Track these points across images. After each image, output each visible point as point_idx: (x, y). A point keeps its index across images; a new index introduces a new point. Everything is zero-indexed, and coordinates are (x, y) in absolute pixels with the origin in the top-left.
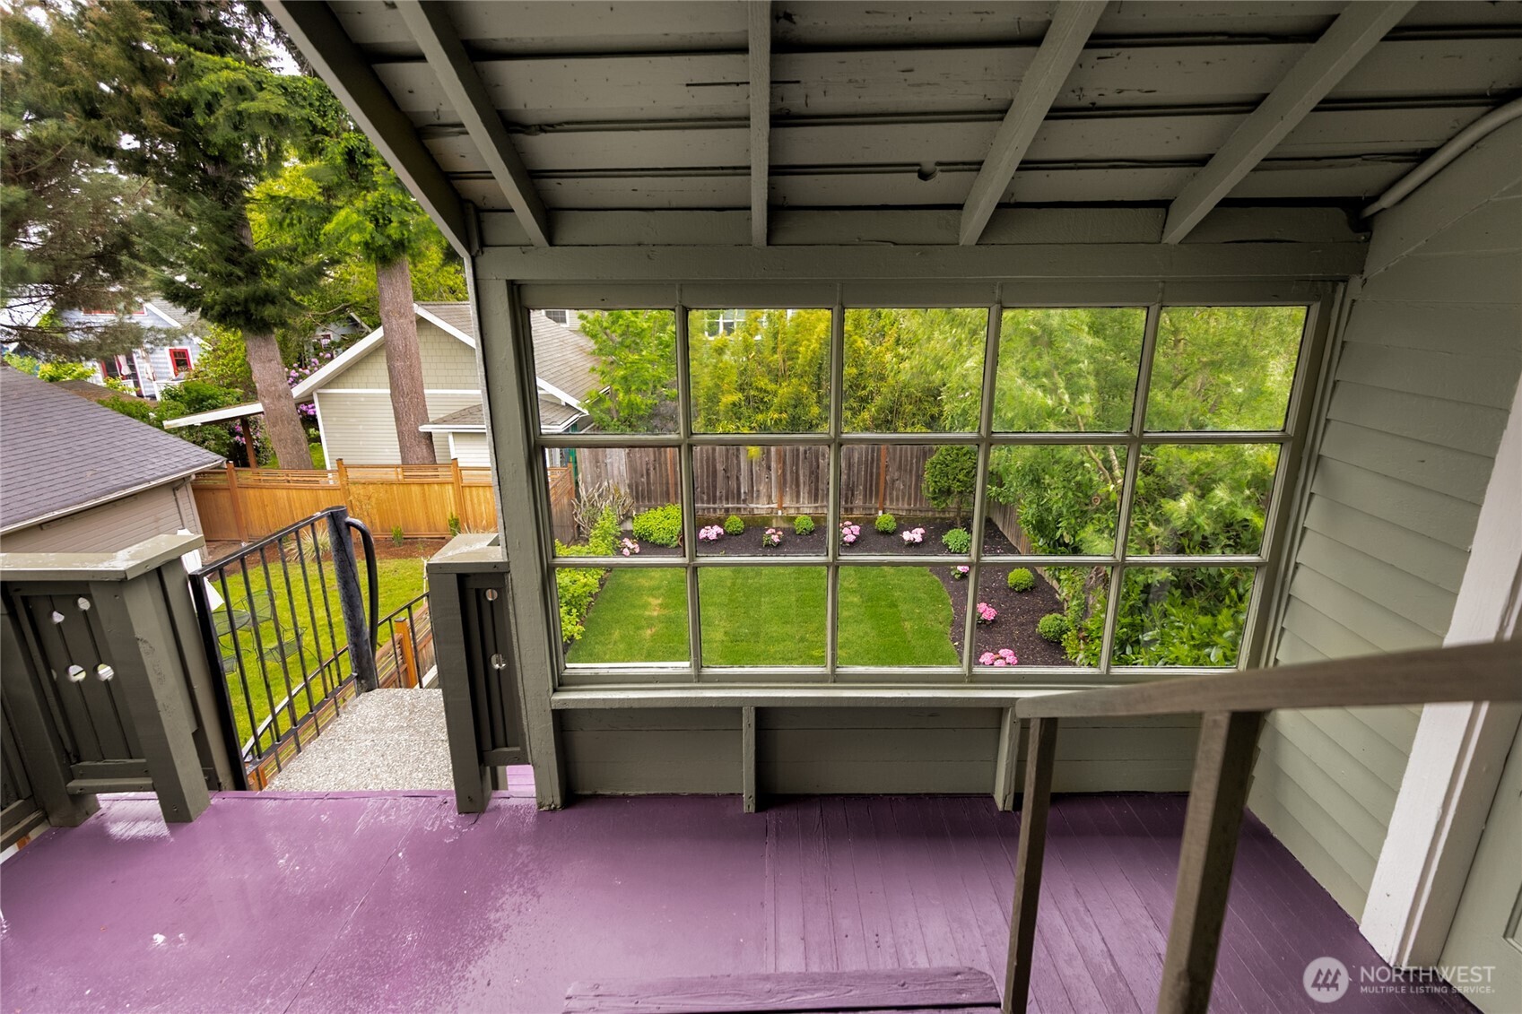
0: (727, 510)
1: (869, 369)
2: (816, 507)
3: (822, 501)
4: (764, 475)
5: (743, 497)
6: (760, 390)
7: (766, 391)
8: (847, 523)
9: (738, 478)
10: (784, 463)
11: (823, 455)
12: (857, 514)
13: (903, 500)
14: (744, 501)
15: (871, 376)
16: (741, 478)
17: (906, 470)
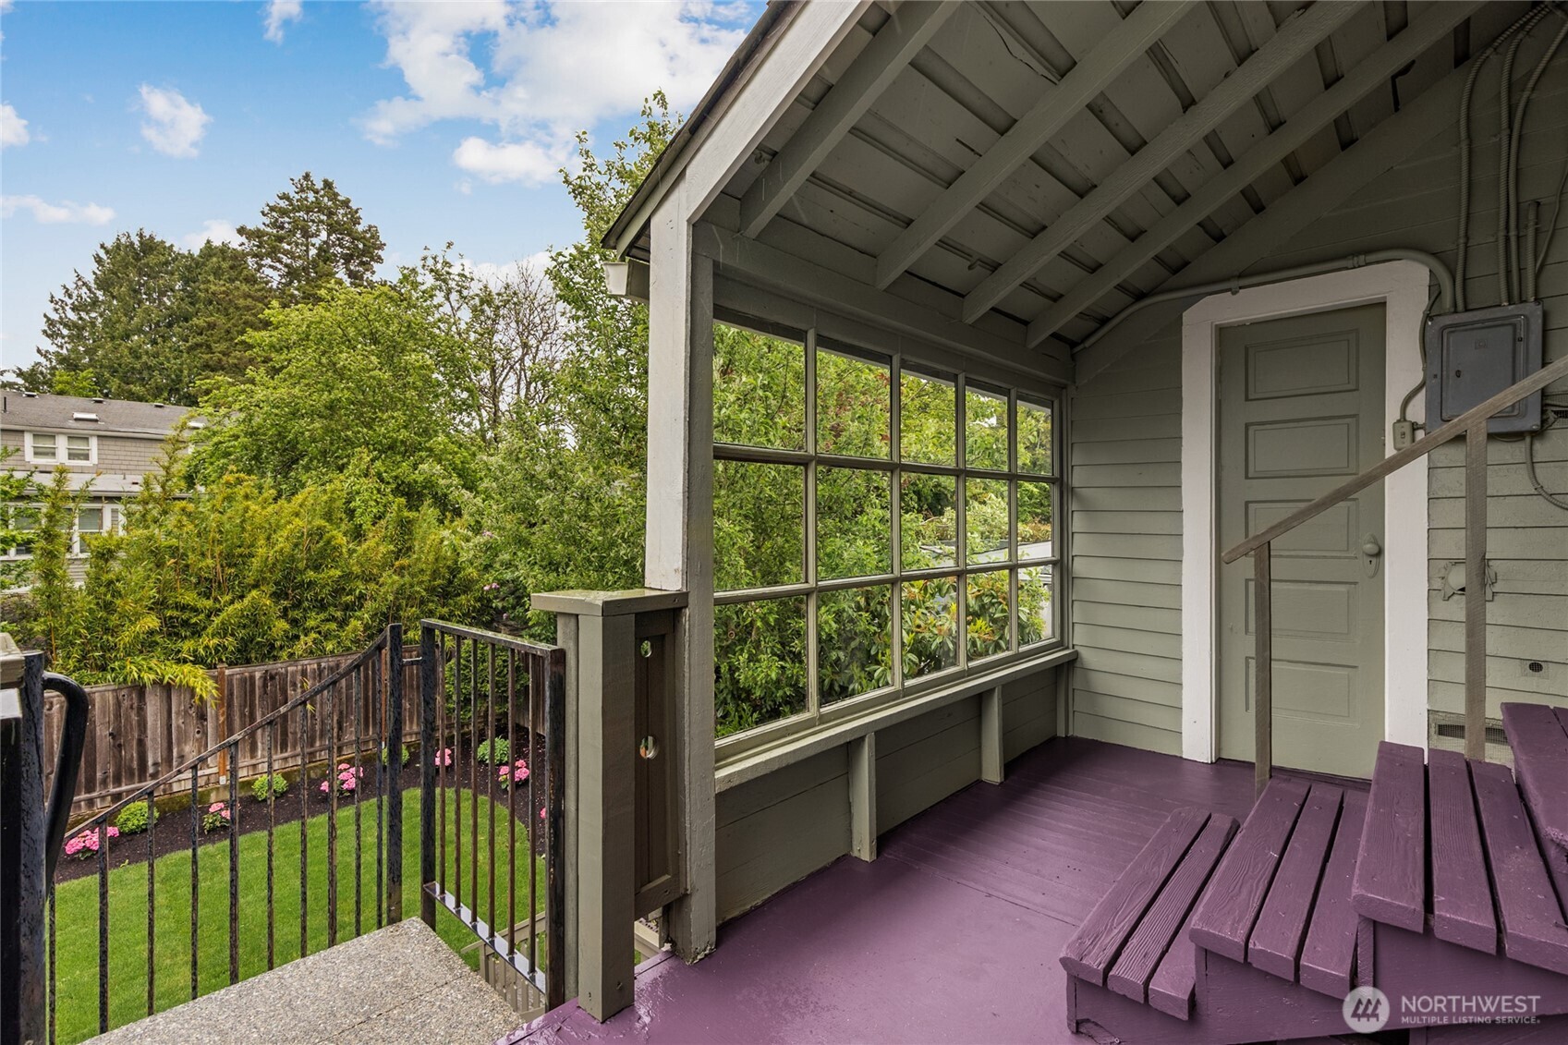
0: (117, 797)
1: (356, 569)
2: (285, 759)
3: (294, 747)
4: (192, 730)
5: (151, 770)
6: (184, 608)
7: (195, 610)
8: (342, 766)
9: (141, 743)
10: (230, 706)
11: (294, 685)
12: (349, 752)
13: (411, 722)
14: (154, 776)
15: (357, 577)
16: (149, 743)
17: (412, 686)
